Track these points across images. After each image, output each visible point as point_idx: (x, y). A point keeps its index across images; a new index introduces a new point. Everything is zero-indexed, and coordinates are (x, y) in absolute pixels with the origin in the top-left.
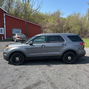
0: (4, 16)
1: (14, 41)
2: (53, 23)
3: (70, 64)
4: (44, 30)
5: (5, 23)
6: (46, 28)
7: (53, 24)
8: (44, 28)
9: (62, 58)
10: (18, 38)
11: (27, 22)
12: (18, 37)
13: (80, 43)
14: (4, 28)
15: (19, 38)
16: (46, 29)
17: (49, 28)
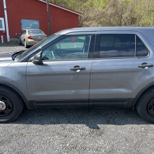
1: (24, 45)
2: (104, 8)
4: (85, 23)
5: (5, 7)
6: (90, 20)
7: (104, 10)
8: (86, 20)
9: (135, 106)
10: (30, 40)
11: (50, 5)
12: (29, 38)
14: (4, 17)
15: (32, 39)
16: (90, 22)
17: (94, 19)
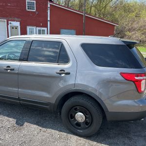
0: (49, 6)
3: (80, 136)
4: (128, 33)
5: (49, 19)
13: (122, 74)
14: (47, 27)
16: (133, 32)
